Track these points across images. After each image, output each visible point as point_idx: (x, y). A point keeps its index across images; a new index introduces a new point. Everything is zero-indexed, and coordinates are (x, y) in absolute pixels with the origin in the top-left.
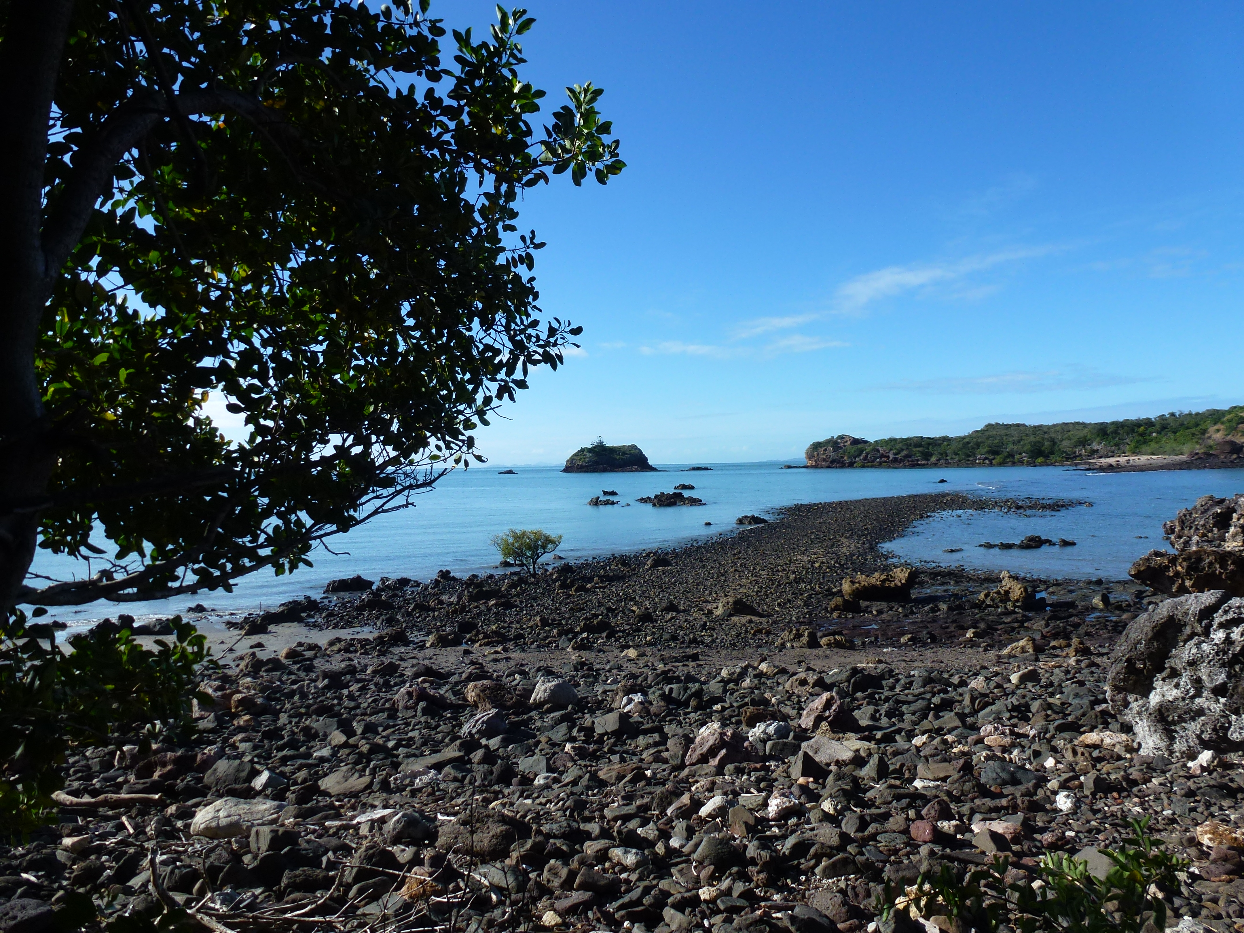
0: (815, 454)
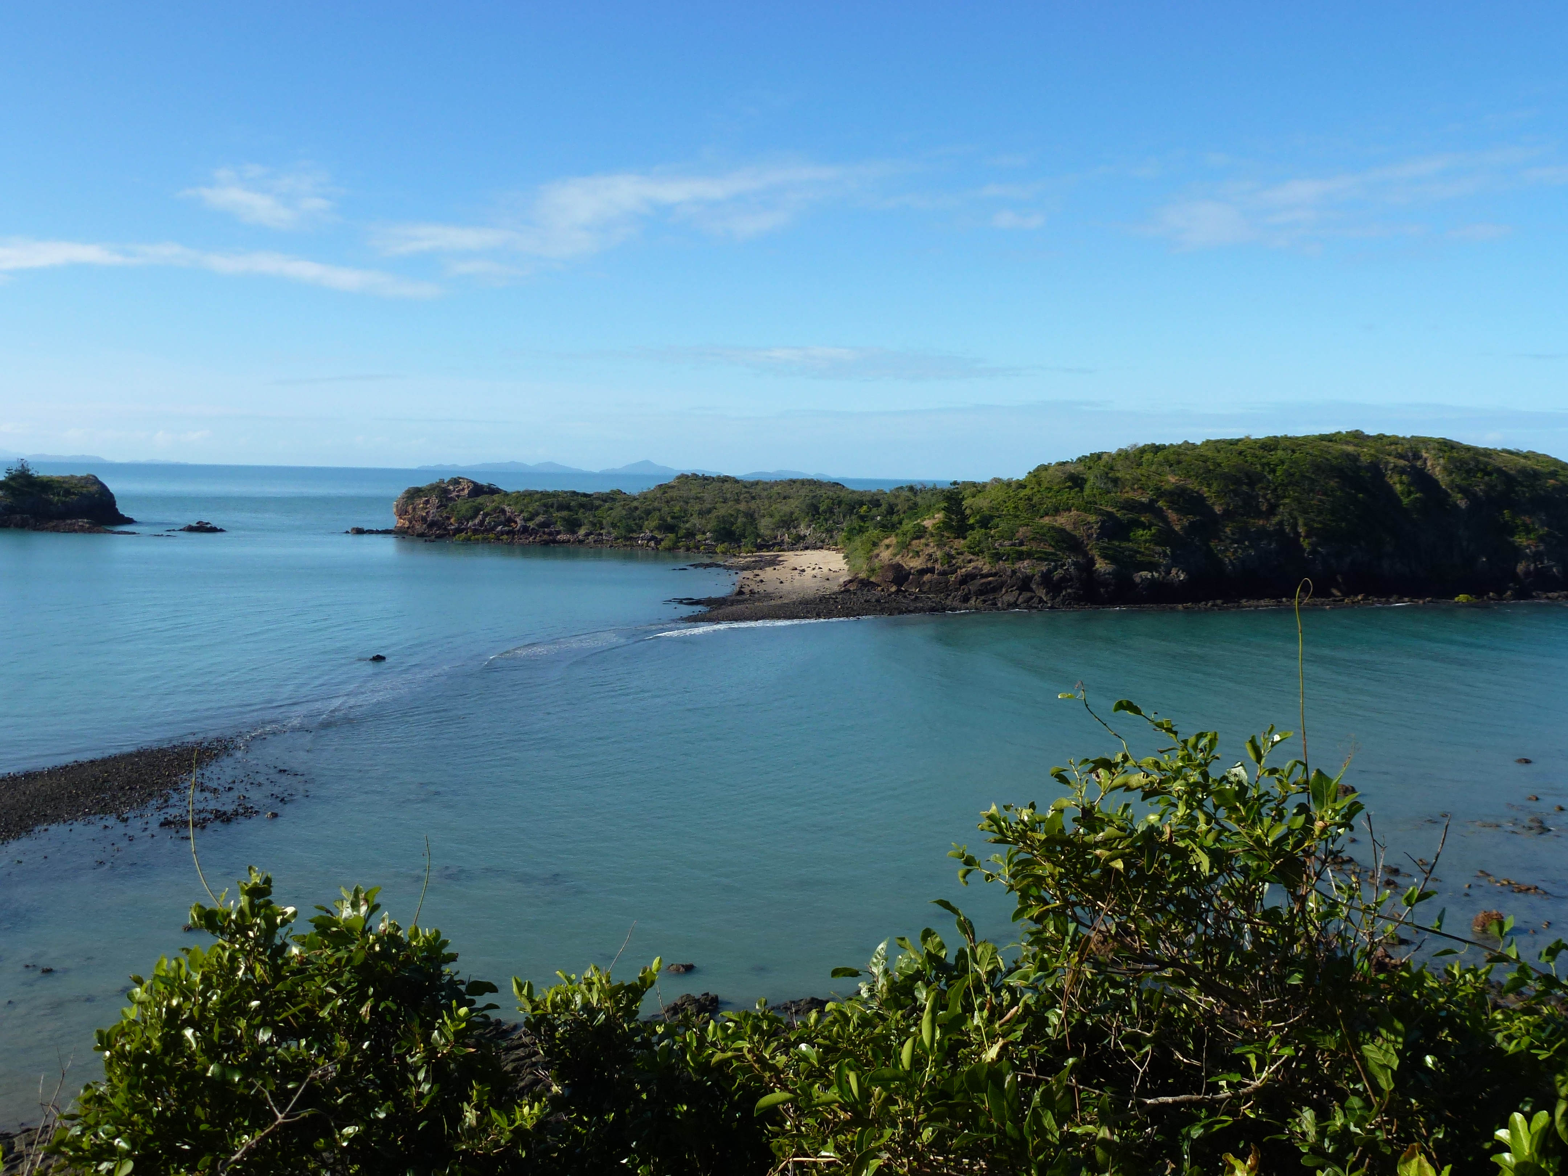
0: (410, 508)
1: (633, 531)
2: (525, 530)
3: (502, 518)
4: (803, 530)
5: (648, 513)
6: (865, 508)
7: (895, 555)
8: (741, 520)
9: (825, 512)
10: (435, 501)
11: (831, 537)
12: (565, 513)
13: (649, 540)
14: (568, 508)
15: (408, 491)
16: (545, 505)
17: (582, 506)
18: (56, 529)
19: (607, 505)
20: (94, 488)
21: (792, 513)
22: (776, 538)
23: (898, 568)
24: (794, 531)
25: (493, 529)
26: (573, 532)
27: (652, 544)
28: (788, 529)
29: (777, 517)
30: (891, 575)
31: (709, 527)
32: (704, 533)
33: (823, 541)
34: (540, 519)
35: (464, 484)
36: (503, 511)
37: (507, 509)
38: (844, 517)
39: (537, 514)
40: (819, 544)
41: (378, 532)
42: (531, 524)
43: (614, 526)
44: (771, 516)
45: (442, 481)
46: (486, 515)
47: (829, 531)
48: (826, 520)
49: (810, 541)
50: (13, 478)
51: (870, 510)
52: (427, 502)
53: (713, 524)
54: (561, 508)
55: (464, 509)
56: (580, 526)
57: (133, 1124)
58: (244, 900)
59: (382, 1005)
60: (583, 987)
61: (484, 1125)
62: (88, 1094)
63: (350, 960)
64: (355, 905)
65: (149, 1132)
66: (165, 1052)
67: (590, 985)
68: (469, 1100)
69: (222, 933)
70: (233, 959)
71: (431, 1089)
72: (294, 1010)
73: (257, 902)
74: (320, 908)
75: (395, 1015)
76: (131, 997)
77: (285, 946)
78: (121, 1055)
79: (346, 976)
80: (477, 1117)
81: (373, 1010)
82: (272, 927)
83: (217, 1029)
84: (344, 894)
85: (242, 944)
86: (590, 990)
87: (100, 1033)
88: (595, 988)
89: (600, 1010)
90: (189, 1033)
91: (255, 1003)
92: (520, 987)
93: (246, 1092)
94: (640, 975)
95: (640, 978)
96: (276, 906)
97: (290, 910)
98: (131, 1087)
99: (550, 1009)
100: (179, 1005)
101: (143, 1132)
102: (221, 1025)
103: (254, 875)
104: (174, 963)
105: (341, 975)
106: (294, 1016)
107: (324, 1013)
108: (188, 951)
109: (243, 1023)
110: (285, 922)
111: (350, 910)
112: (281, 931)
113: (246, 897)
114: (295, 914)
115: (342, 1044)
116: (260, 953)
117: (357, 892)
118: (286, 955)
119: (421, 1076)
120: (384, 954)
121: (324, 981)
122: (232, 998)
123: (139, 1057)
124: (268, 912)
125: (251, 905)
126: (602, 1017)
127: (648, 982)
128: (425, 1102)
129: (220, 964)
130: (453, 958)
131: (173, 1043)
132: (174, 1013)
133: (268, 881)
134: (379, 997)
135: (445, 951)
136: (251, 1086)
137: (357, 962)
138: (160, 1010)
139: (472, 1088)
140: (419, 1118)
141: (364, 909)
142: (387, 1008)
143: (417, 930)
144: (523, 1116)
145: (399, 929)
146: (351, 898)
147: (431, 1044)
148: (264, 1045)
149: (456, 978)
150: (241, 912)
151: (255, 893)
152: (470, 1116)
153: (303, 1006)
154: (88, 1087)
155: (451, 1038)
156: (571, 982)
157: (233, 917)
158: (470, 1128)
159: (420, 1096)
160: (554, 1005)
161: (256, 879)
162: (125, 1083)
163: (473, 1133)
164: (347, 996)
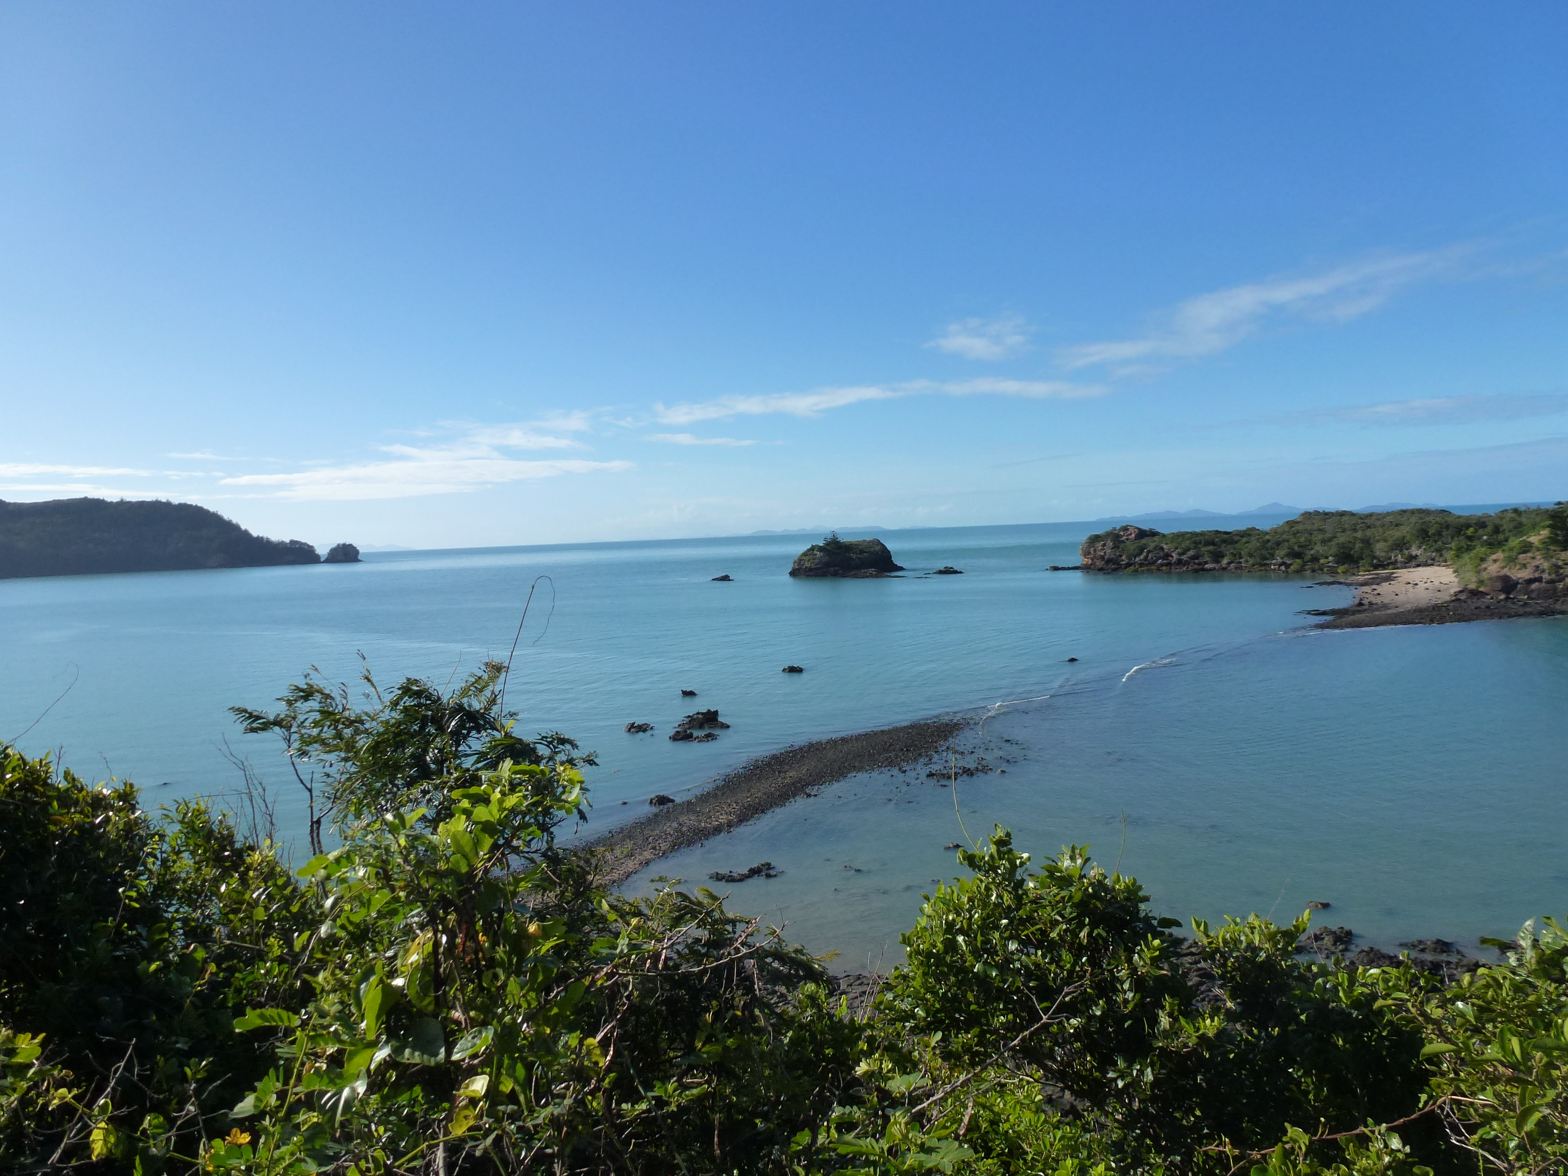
0: (1092, 550)
1: (1267, 559)
2: (1179, 562)
3: (1162, 554)
4: (1414, 551)
5: (1278, 544)
6: (1471, 529)
7: (1503, 568)
8: (1358, 545)
9: (1434, 535)
10: (1110, 543)
11: (1441, 556)
12: (1211, 548)
13: (1280, 565)
14: (1213, 543)
15: (1090, 538)
16: (1195, 543)
17: (1224, 541)
18: (855, 576)
19: (1244, 540)
20: (877, 548)
21: (1404, 537)
22: (1390, 558)
23: (1506, 579)
24: (1406, 552)
25: (1154, 562)
26: (1218, 562)
27: (1283, 568)
28: (1401, 551)
29: (1390, 542)
30: (1499, 585)
31: (1331, 552)
32: (1327, 558)
33: (1433, 559)
34: (1191, 553)
35: (1131, 530)
36: (1162, 549)
37: (1165, 546)
38: (1452, 538)
39: (1189, 549)
40: (1430, 562)
41: (1069, 569)
42: (1184, 557)
43: (1251, 555)
44: (1385, 541)
45: (1115, 529)
46: (1149, 552)
47: (1438, 550)
48: (1436, 541)
49: (1421, 559)
50: (828, 544)
51: (1476, 531)
52: (1104, 545)
53: (1334, 550)
54: (1208, 543)
55: (1132, 548)
56: (1223, 556)
57: (927, 1000)
58: (993, 849)
59: (1095, 932)
60: (1247, 930)
61: (1174, 1032)
62: (897, 973)
63: (1071, 898)
64: (1073, 858)
65: (937, 1006)
66: (946, 952)
67: (1252, 929)
68: (1163, 1008)
69: (980, 870)
70: (988, 889)
71: (1134, 996)
72: (1033, 929)
73: (1002, 849)
74: (1048, 859)
75: (1105, 941)
76: (921, 910)
77: (1022, 881)
78: (918, 952)
79: (1068, 910)
80: (1170, 1022)
81: (1090, 935)
82: (1014, 867)
83: (979, 938)
84: (1064, 849)
85: (994, 879)
86: (1253, 933)
87: (903, 935)
88: (1256, 931)
89: (1262, 949)
90: (960, 939)
91: (1004, 922)
92: (1198, 925)
93: (1001, 985)
94: (1294, 923)
95: (1294, 926)
96: (1016, 853)
97: (1025, 855)
98: (925, 974)
99: (1221, 944)
100: (954, 920)
101: (933, 1005)
102: (982, 935)
103: (999, 830)
104: (949, 890)
105: (1065, 909)
106: (1032, 933)
107: (1054, 935)
108: (959, 880)
109: (997, 935)
110: (1022, 864)
111: (1069, 861)
112: (1019, 871)
113: (995, 846)
114: (1029, 859)
115: (1066, 957)
116: (1007, 886)
117: (1073, 849)
118: (1024, 887)
119: (1126, 986)
120: (1095, 896)
121: (1053, 911)
122: (989, 916)
123: (929, 955)
124: (1011, 856)
125: (998, 851)
126: (1263, 955)
127: (1301, 929)
128: (1130, 1006)
129: (979, 892)
130: (1146, 899)
131: (951, 946)
132: (950, 925)
133: (1008, 835)
134: (1093, 926)
135: (1141, 894)
136: (1004, 981)
137: (1076, 899)
138: (941, 922)
139: (1165, 999)
140: (1125, 1018)
141: (1079, 861)
142: (1099, 934)
143: (1119, 877)
144: (1205, 1026)
145: (1106, 878)
146: (1069, 853)
147: (1132, 964)
148: (1012, 953)
149: (1150, 915)
150: (992, 856)
151: (1000, 843)
152: (1165, 1021)
153: (1038, 927)
154: (896, 968)
155: (1148, 961)
156: (1236, 924)
157: (986, 859)
158: (1165, 1031)
159: (1126, 1001)
160: (1225, 942)
161: (1000, 834)
162: (921, 971)
163: (1166, 1034)
164: (1069, 922)
